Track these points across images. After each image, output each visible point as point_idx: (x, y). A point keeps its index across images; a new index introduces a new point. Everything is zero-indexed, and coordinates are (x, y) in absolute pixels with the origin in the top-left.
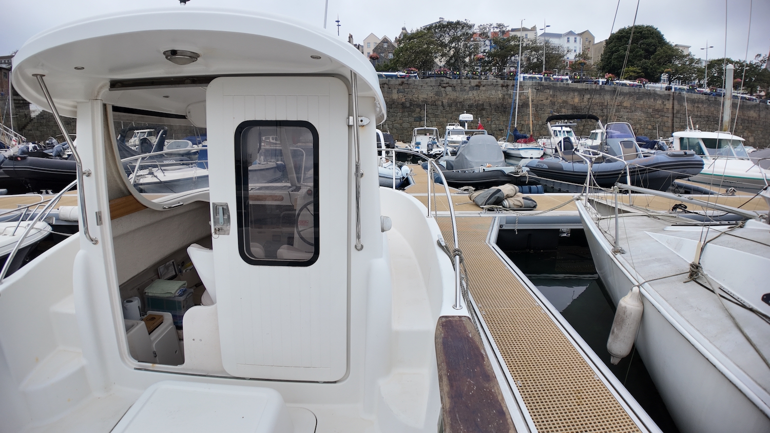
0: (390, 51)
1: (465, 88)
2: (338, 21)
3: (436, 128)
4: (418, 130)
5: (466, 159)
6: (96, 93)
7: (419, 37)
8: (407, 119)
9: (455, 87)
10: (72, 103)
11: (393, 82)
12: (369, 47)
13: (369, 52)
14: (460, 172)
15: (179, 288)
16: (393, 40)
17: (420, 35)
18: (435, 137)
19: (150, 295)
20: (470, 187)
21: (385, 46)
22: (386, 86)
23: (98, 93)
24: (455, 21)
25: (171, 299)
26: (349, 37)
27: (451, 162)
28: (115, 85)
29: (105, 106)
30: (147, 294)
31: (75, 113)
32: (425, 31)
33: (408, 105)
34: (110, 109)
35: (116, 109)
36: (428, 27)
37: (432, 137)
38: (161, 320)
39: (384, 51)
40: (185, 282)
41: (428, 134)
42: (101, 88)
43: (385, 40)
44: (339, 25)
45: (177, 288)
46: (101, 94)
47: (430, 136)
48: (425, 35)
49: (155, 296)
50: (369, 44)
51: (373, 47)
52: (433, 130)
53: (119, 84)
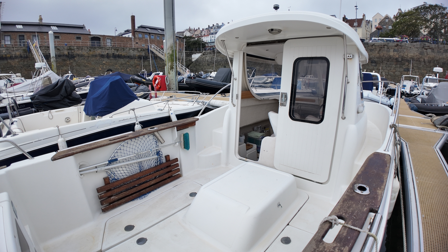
0: (390, 24)
1: (441, 50)
2: (356, 6)
3: (418, 77)
4: (405, 77)
5: (434, 97)
6: (241, 48)
7: (410, 15)
8: (399, 69)
9: (433, 49)
10: (232, 52)
11: (391, 44)
12: (376, 21)
13: (376, 25)
14: (429, 105)
15: (262, 136)
16: (392, 17)
17: (410, 14)
18: (416, 83)
19: (249, 136)
20: (433, 114)
21: (387, 21)
22: (386, 47)
23: (242, 48)
24: (434, 4)
25: (257, 139)
26: (363, 16)
27: (425, 99)
28: (249, 44)
29: (244, 53)
30: (248, 135)
31: (233, 56)
32: (414, 11)
33: (400, 60)
34: (245, 55)
35: (248, 55)
36: (416, 8)
37: (414, 82)
38: (252, 146)
39: (386, 24)
40: (264, 134)
41: (412, 80)
42: (243, 46)
43: (387, 17)
44: (357, 9)
45: (261, 135)
46: (243, 48)
47: (413, 82)
48: (414, 13)
49: (251, 137)
50: (376, 20)
51: (378, 22)
52: (416, 78)
53: (250, 44)
